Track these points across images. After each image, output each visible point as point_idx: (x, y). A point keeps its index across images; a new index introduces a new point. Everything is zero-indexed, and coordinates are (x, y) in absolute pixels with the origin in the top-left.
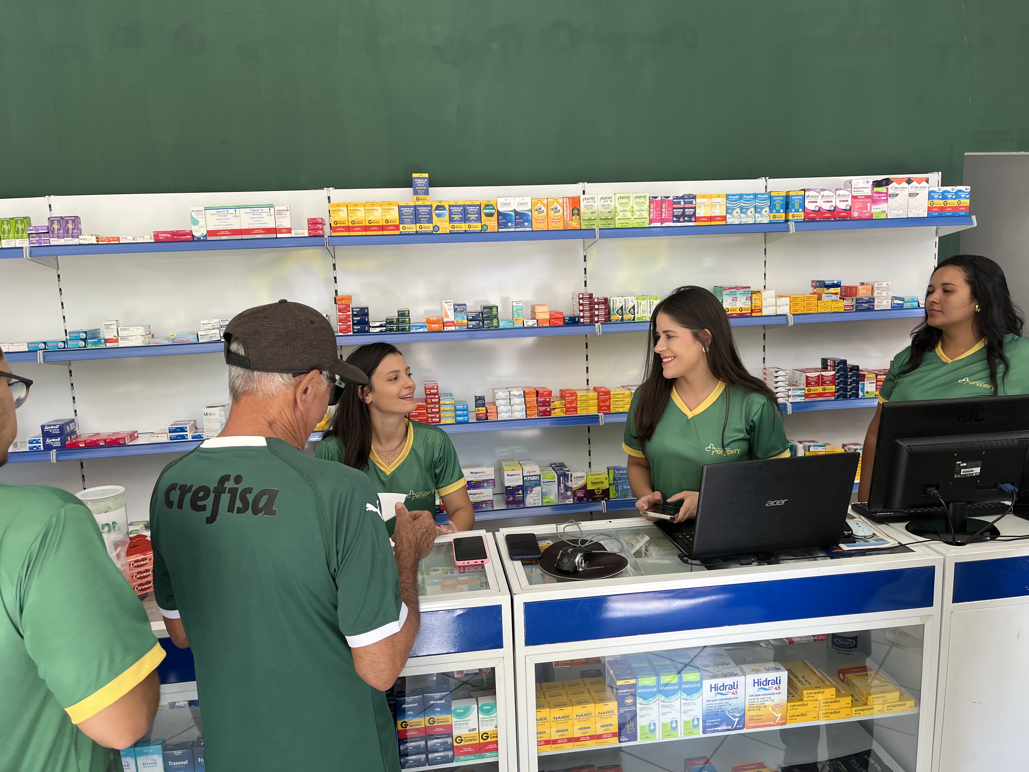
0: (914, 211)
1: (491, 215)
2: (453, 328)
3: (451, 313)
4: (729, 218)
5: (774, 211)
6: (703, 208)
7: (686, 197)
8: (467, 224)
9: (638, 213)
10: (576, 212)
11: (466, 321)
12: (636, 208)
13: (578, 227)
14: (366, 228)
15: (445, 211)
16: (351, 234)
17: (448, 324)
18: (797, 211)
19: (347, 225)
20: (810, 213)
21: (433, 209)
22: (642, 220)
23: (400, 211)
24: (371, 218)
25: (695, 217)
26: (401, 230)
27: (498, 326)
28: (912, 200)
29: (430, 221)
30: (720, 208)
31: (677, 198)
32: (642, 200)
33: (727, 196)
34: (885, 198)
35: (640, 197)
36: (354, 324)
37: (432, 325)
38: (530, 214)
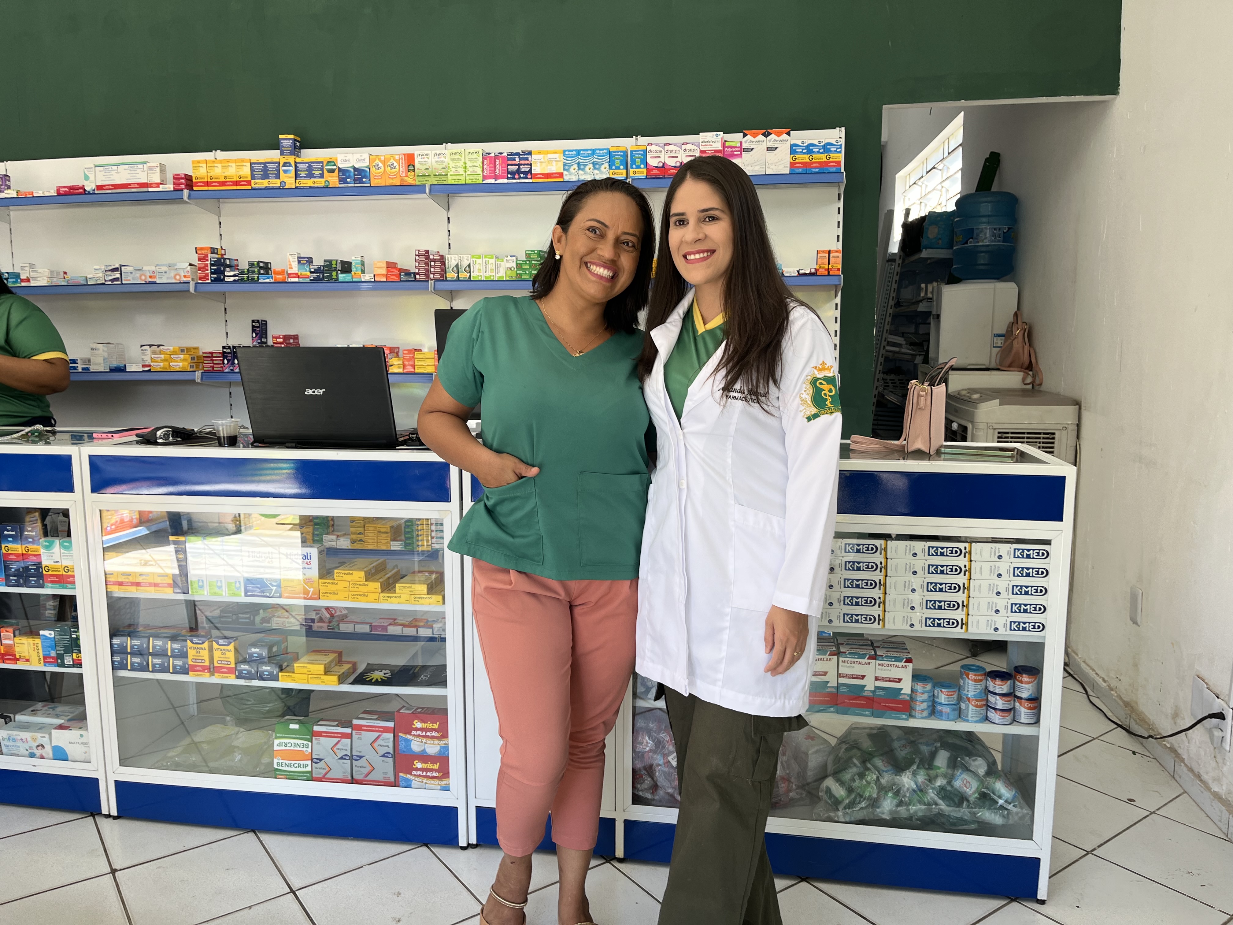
0: (773, 167)
1: (332, 171)
2: (296, 280)
3: (295, 265)
4: (566, 175)
5: (614, 167)
6: (539, 164)
7: (521, 153)
8: (312, 180)
9: (471, 169)
10: (411, 168)
11: (309, 274)
12: (469, 164)
13: (413, 183)
14: (223, 184)
15: (291, 168)
16: (210, 188)
17: (292, 276)
18: (638, 167)
19: (206, 180)
20: (652, 170)
21: (281, 165)
22: (476, 177)
23: (251, 167)
24: (227, 174)
25: (531, 174)
26: (253, 185)
27: (337, 279)
28: (770, 154)
29: (278, 177)
30: (556, 165)
31: (512, 154)
32: (475, 156)
33: (565, 151)
34: (739, 153)
35: (473, 153)
36: (212, 273)
37: (278, 276)
38: (368, 170)
